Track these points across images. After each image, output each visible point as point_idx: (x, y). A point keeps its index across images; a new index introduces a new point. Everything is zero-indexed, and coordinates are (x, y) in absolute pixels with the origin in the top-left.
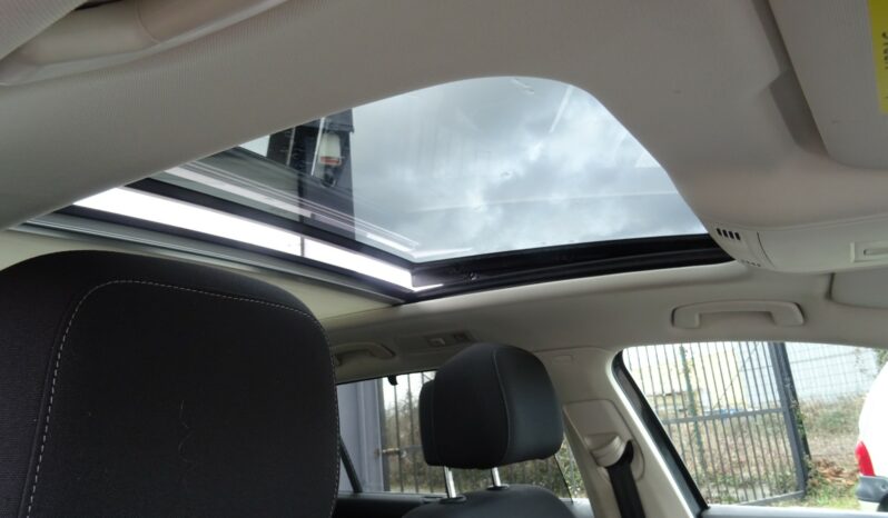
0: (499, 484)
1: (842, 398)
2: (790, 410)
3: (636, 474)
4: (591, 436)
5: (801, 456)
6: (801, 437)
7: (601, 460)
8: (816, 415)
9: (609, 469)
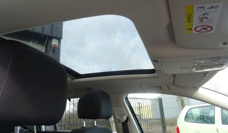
0: (96, 125)
1: (174, 118)
2: (163, 119)
3: (128, 125)
4: (119, 115)
5: (164, 130)
6: (164, 126)
7: (120, 121)
8: (168, 122)
9: (122, 123)
